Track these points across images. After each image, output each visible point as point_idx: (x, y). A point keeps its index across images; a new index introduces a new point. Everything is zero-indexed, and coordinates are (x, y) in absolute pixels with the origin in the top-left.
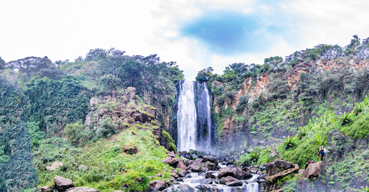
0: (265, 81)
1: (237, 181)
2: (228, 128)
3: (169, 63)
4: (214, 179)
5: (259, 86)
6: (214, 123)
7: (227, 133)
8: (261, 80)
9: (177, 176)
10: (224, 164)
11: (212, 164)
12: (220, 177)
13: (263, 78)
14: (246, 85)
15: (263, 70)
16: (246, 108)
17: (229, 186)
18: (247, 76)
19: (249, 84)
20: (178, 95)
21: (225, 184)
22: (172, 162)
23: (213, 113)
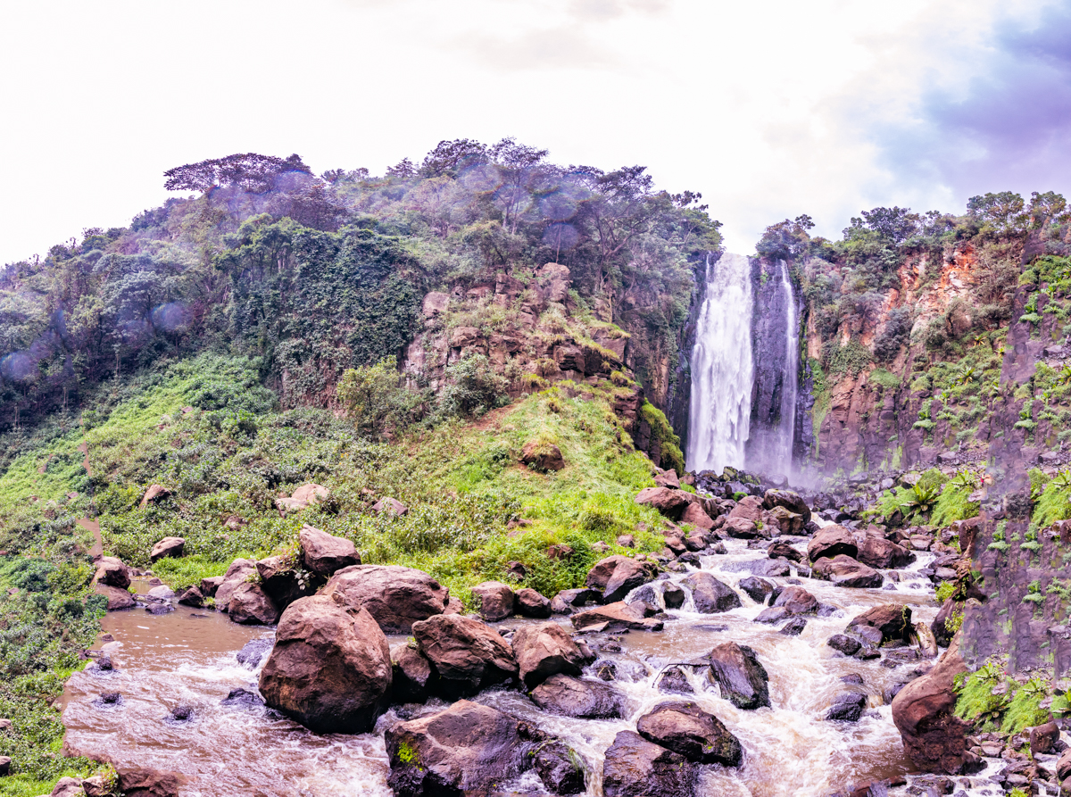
0: (966, 265)
1: (865, 570)
2: (846, 406)
3: (679, 196)
4: (794, 562)
5: (949, 282)
6: (804, 388)
7: (842, 422)
8: (954, 264)
9: (682, 547)
10: (827, 518)
11: (792, 515)
12: (814, 556)
13: (960, 257)
14: (909, 278)
15: (963, 231)
16: (904, 349)
17: (839, 585)
18: (914, 250)
19: (917, 275)
20: (698, 295)
21: (829, 579)
22: (668, 503)
23: (803, 357)
